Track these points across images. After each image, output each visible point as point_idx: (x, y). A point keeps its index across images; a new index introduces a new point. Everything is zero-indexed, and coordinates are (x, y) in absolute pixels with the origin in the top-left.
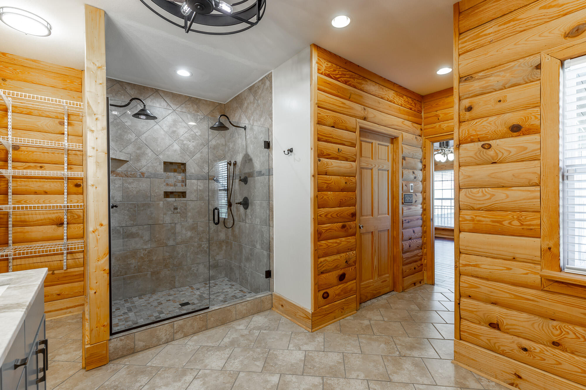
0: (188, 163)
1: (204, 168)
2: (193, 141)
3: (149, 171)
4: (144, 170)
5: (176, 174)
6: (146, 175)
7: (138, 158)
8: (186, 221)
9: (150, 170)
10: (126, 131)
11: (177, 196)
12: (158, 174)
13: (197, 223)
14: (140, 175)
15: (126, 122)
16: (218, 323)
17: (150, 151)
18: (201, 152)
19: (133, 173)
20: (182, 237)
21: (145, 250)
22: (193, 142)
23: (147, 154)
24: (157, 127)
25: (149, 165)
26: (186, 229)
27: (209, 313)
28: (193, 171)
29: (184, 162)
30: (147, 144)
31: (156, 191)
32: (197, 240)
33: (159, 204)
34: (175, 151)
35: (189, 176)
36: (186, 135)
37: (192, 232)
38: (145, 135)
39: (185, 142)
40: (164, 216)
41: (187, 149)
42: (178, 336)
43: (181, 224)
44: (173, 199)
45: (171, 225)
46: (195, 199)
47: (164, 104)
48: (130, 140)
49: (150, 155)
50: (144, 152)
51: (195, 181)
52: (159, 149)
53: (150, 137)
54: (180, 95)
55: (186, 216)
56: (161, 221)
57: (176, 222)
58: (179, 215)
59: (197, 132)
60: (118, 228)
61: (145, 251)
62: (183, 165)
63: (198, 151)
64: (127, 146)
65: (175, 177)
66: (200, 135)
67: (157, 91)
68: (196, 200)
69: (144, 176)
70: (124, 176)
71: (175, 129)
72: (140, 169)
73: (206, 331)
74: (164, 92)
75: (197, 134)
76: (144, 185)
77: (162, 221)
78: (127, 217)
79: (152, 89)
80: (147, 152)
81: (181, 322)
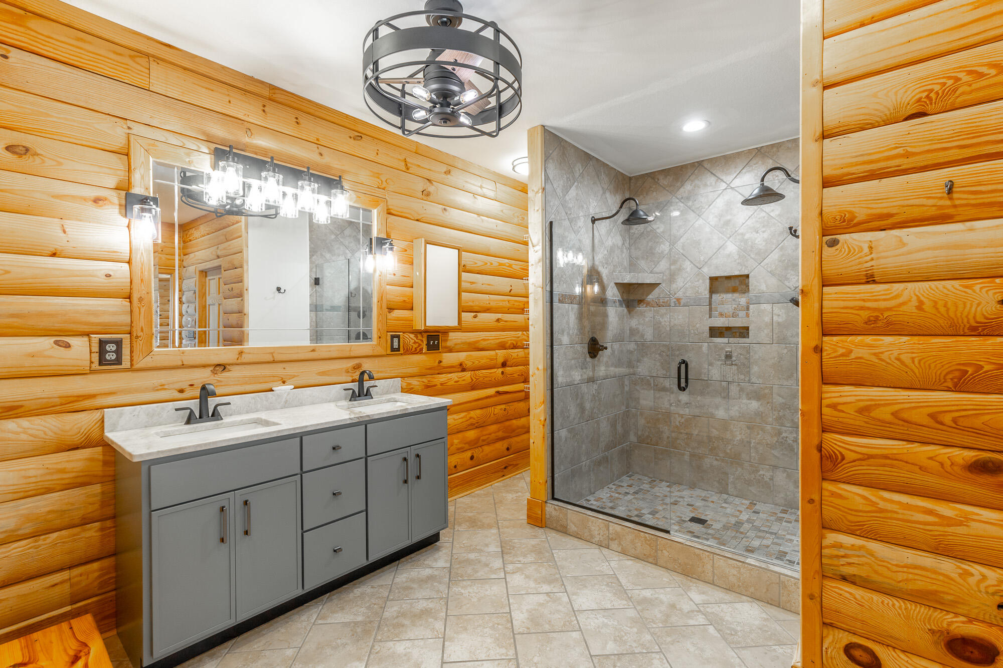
0: (752, 273)
1: (787, 279)
2: (764, 229)
3: (688, 295)
4: (680, 294)
5: (736, 295)
6: (682, 302)
7: (672, 278)
8: (749, 380)
9: (689, 293)
10: (657, 240)
11: (738, 334)
12: (700, 299)
13: (772, 388)
14: (675, 302)
15: (658, 228)
16: (676, 567)
17: (689, 263)
18: (782, 249)
19: (666, 299)
20: (740, 407)
21: (682, 416)
22: (764, 232)
23: (684, 269)
24: (700, 222)
25: (687, 286)
26: (747, 394)
27: (660, 539)
28: (763, 287)
29: (746, 273)
30: (684, 253)
31: (698, 325)
32: (771, 419)
33: (701, 347)
34: (729, 255)
35: (754, 298)
36: (749, 222)
37: (760, 403)
38: (682, 240)
39: (747, 236)
40: (710, 367)
41: (752, 247)
42: (614, 545)
43: (739, 385)
44: (725, 340)
45: (721, 385)
46: (767, 340)
47: (711, 180)
48: (662, 252)
49: (688, 270)
50: (681, 266)
51: (767, 307)
52: (702, 258)
53: (688, 241)
54: (739, 154)
55: (749, 372)
56: (705, 374)
57: (730, 380)
58: (734, 368)
59: (773, 210)
60: (649, 378)
61: (682, 418)
62: (744, 279)
63: (774, 247)
64: (658, 262)
65: (734, 300)
66: (779, 215)
67: (700, 164)
68: (769, 342)
69: (679, 303)
70: (656, 306)
71: (729, 217)
72: (675, 294)
73: (654, 566)
74: (710, 161)
75: (772, 214)
76: (680, 317)
77: (706, 376)
78: (658, 364)
79: (693, 165)
80: (684, 267)
81: (618, 528)
